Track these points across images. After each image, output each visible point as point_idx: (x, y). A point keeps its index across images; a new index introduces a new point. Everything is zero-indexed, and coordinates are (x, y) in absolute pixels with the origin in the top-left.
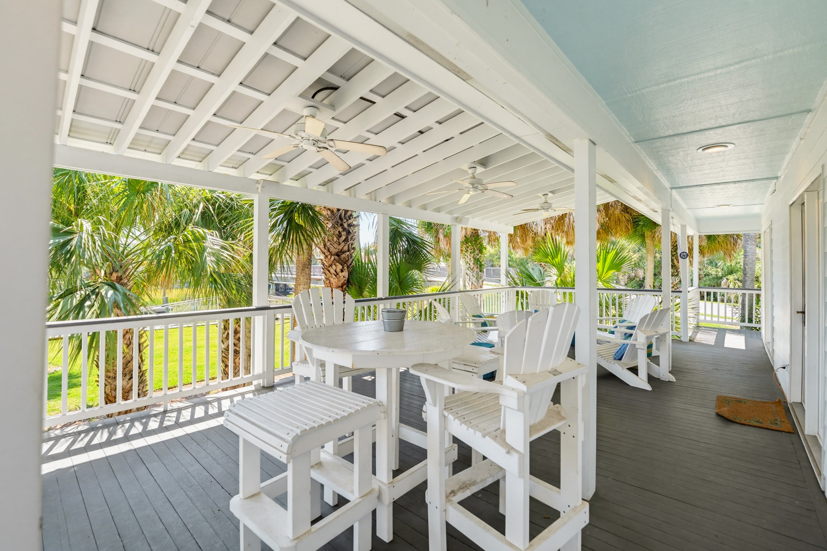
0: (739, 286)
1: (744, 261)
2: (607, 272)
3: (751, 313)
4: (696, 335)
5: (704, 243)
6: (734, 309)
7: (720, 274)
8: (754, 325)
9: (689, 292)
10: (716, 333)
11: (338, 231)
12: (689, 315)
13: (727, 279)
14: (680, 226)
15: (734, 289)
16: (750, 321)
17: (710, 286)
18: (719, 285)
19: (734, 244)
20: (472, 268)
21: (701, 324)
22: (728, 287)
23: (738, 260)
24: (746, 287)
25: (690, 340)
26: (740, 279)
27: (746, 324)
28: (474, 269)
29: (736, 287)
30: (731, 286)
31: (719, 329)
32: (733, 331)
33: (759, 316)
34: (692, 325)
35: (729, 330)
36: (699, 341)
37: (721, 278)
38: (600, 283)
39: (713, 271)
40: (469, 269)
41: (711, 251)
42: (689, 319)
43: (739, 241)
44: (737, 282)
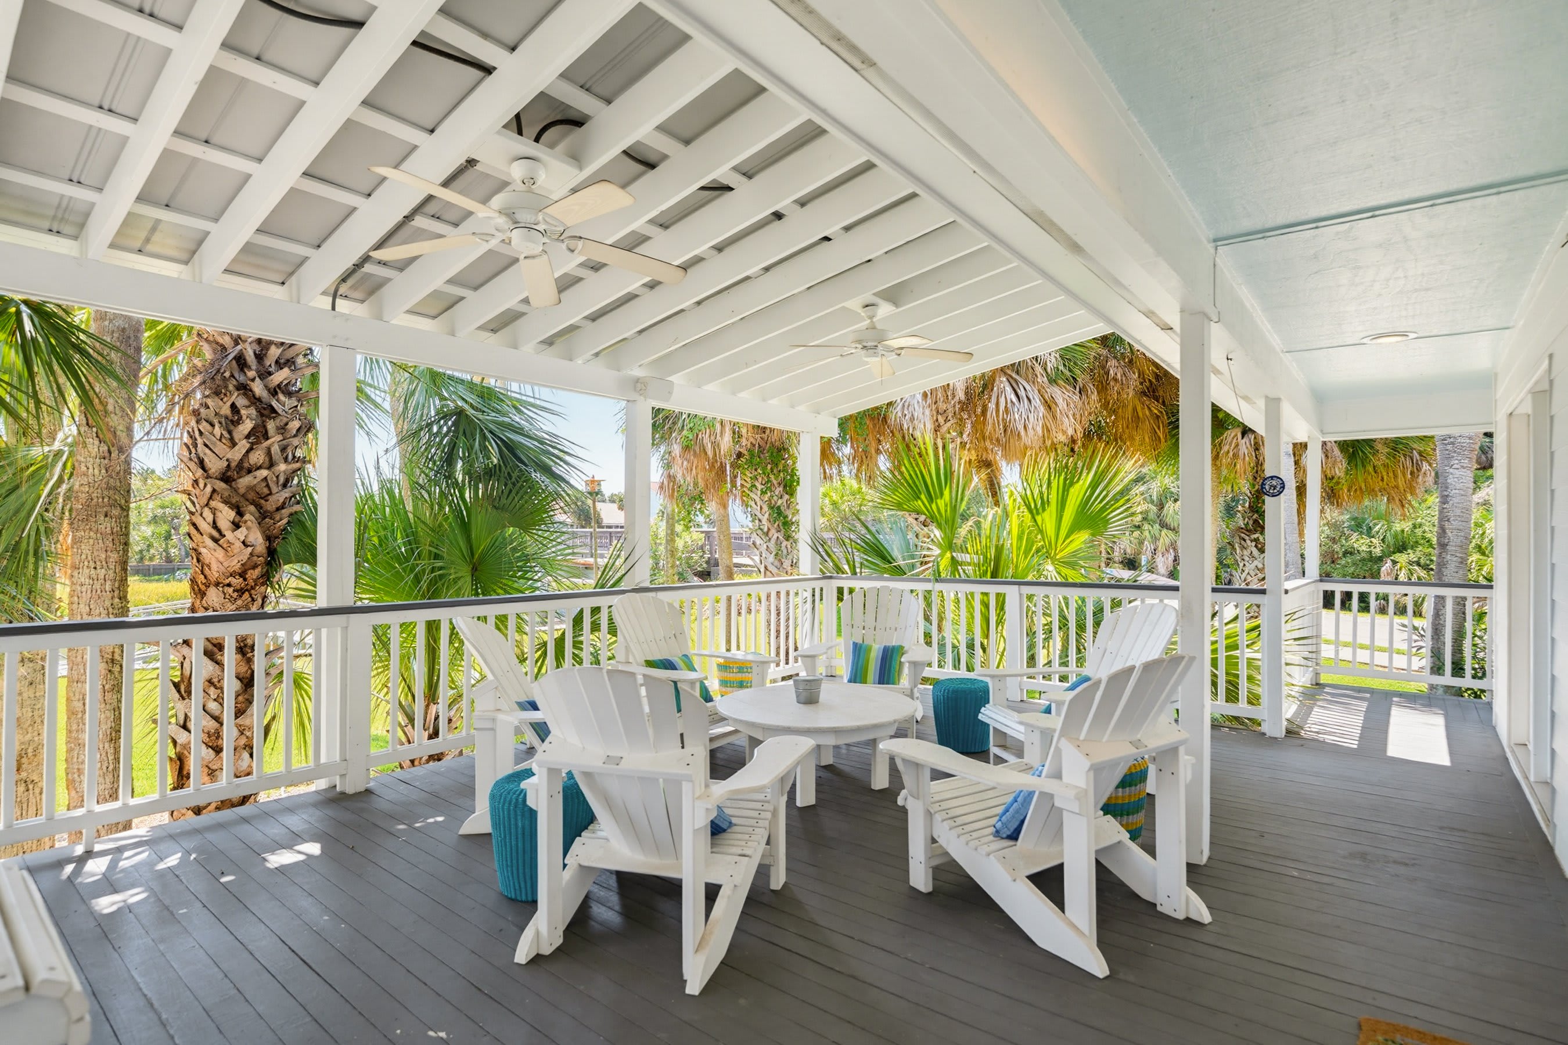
0: (1419, 578)
1: (1441, 512)
2: (1067, 536)
3: (1458, 649)
4: (1308, 714)
5: (1340, 469)
6: (1415, 637)
7: (1377, 551)
8: (1466, 682)
9: (1286, 592)
10: (1365, 704)
11: (229, 404)
12: (1287, 657)
13: (1394, 562)
14: (1261, 403)
15: (1409, 583)
16: (1458, 669)
17: (1356, 578)
18: (1374, 576)
19: (1412, 473)
20: (766, 530)
21: (1324, 679)
22: (1396, 579)
23: (1419, 520)
24: (1446, 580)
25: (1289, 732)
26: (1422, 561)
27: (1447, 679)
28: (770, 535)
29: (1413, 580)
30: (1402, 577)
31: (1372, 691)
32: (1411, 699)
33: (1481, 655)
34: (1297, 689)
35: (1400, 695)
36: (1314, 736)
37: (1380, 559)
38: (1050, 567)
39: (1361, 544)
40: (759, 532)
41: (1359, 493)
42: (1285, 669)
43: (1425, 466)
44: (1416, 568)
